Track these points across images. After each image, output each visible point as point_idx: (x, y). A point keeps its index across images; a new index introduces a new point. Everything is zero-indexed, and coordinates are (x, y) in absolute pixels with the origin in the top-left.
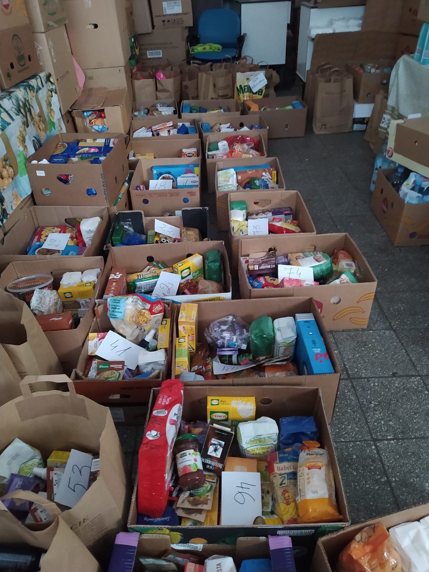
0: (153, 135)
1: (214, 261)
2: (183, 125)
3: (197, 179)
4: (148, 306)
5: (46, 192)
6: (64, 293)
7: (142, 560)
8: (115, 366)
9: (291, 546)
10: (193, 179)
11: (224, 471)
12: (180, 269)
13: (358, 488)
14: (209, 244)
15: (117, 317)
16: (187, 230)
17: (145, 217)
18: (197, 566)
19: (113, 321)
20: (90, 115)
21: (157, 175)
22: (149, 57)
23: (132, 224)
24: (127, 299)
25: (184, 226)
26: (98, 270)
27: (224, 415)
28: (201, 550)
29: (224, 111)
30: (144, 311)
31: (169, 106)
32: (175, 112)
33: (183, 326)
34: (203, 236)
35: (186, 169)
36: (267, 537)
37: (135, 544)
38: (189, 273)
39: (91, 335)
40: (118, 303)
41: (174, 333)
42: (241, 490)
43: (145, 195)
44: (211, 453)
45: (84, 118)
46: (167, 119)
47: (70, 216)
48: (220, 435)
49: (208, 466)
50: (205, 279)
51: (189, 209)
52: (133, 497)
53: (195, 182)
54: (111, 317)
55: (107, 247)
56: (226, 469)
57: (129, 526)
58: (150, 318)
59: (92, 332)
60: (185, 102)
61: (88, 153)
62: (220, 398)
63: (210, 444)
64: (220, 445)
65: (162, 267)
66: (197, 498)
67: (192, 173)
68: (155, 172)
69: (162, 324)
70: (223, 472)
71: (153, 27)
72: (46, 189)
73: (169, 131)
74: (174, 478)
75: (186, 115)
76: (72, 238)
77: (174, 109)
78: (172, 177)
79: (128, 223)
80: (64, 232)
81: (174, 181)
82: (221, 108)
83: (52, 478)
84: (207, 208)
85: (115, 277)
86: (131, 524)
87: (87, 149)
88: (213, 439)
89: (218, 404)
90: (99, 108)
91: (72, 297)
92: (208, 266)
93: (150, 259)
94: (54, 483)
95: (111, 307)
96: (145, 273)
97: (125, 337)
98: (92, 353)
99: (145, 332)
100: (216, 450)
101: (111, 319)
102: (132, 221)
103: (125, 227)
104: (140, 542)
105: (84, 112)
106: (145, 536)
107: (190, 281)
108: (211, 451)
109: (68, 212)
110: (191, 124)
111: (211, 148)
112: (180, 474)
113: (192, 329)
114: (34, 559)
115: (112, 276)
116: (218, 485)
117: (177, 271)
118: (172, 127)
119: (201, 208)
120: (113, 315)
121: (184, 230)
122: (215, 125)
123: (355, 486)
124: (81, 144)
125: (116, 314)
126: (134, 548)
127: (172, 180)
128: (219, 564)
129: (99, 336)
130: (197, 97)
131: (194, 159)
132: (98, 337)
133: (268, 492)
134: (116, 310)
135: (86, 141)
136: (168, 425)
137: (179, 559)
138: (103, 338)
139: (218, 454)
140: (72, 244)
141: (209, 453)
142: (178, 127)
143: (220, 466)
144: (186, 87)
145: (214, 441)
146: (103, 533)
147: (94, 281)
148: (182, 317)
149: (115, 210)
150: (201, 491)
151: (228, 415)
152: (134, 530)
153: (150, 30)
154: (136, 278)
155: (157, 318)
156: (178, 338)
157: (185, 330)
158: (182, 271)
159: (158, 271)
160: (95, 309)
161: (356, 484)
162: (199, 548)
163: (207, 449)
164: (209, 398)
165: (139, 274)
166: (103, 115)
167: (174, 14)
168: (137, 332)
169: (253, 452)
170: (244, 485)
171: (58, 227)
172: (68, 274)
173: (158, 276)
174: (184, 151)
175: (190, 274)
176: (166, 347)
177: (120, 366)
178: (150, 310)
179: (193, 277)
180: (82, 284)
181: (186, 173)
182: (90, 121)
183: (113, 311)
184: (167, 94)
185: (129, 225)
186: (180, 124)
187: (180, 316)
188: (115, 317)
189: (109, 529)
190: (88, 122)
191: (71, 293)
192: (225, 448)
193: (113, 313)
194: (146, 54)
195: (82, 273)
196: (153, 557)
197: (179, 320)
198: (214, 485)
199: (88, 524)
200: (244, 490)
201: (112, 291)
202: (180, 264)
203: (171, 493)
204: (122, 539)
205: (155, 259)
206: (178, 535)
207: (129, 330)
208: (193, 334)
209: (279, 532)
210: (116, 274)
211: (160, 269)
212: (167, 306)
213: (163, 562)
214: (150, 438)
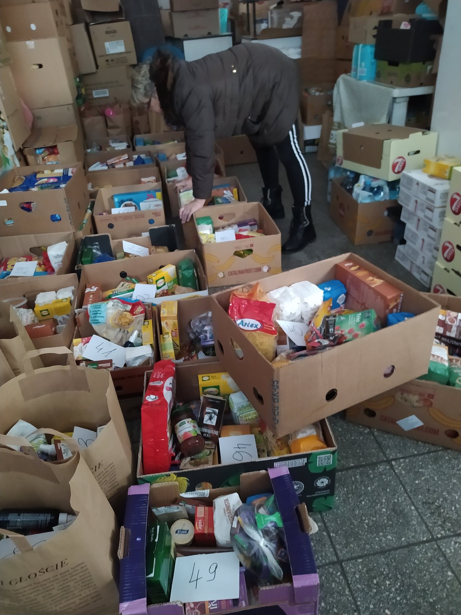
0: (108, 168)
1: (187, 269)
2: (139, 157)
3: (161, 203)
4: (129, 307)
5: (9, 223)
6: (41, 311)
7: (154, 510)
8: (104, 365)
9: (289, 473)
10: (156, 203)
11: (220, 437)
12: (155, 279)
13: (344, 440)
14: (179, 254)
15: (99, 321)
16: (156, 248)
17: (112, 239)
18: (207, 508)
19: (95, 327)
20: (43, 152)
21: (119, 203)
22: (95, 96)
23: (100, 248)
24: (107, 303)
25: (152, 245)
26: (73, 288)
27: (215, 389)
28: (208, 496)
29: (178, 142)
30: (126, 313)
31: (121, 142)
32: (128, 147)
33: (165, 321)
34: (171, 250)
35: (148, 195)
36: (267, 470)
37: (148, 492)
38: (163, 284)
39: (75, 341)
40: (99, 308)
41: (158, 331)
42: (238, 450)
43: (109, 220)
45: (36, 156)
46: (122, 152)
47: (35, 245)
48: (213, 404)
49: (205, 435)
50: (179, 285)
51: (156, 227)
52: (139, 455)
53: (157, 205)
54: (94, 323)
55: (78, 267)
56: (221, 435)
57: (138, 477)
58: (132, 319)
59: (76, 338)
60: (137, 137)
61: (47, 183)
62: (210, 375)
63: (205, 413)
64: (215, 413)
65: (136, 282)
66: (198, 460)
67: (153, 197)
68: (116, 200)
69: (144, 325)
70: (219, 439)
71: (97, 67)
72: (8, 219)
73: (125, 164)
74: (174, 447)
75: (139, 148)
76: (39, 265)
77: (127, 144)
78: (134, 204)
79: (95, 247)
80: (31, 260)
81: (137, 207)
82: (174, 140)
83: (61, 448)
84: (174, 225)
85: (91, 291)
86: (140, 475)
87: (46, 180)
88: (207, 408)
89: (209, 379)
90: (51, 144)
91: (49, 314)
92: (183, 274)
93: (123, 275)
94: (63, 452)
95: (92, 313)
96: (119, 288)
97: (109, 340)
98: (78, 358)
99: (129, 334)
100: (211, 418)
101: (93, 325)
102: (100, 245)
103: (94, 251)
104: (151, 491)
105: (36, 149)
106: (155, 485)
107: (165, 292)
108: (206, 420)
109: (32, 241)
110: (146, 156)
111: (170, 175)
112: (181, 441)
113: (174, 324)
114: (53, 518)
115: (88, 290)
116: (217, 450)
117: (151, 281)
118: (128, 160)
119: (168, 226)
120: (94, 320)
121: (153, 248)
122: (171, 155)
123: (342, 440)
124: (38, 176)
125: (98, 319)
126: (147, 495)
127: (134, 208)
128: (227, 500)
129: (84, 340)
130: (149, 132)
131: (155, 184)
132: (82, 342)
134: (98, 315)
135: (43, 172)
136: (165, 391)
137: (189, 506)
138: (88, 342)
139: (214, 422)
140: (40, 270)
141: (204, 422)
142: (134, 159)
143: (216, 433)
144: (137, 122)
145: (208, 410)
146: (115, 490)
147: (70, 298)
148: (164, 313)
149: (81, 235)
150: (201, 455)
151: (219, 390)
152: (145, 481)
153: (94, 70)
154: (112, 293)
155: (139, 319)
156: (161, 336)
157: (168, 325)
158: (157, 281)
159: (132, 286)
160: (76, 317)
161: (342, 438)
162: (206, 493)
163: (202, 418)
164: (200, 377)
165: (113, 290)
166: (56, 151)
167: (117, 54)
168: (120, 335)
169: (246, 418)
170: (240, 446)
171: (23, 257)
172: (41, 294)
173: (133, 290)
174: (143, 179)
175: (165, 284)
176: (151, 343)
177: (109, 364)
178: (132, 312)
179: (168, 287)
180: (58, 301)
181: (148, 199)
182: (43, 158)
183: (95, 317)
184: (118, 130)
185: (97, 249)
186: (135, 157)
187: (162, 312)
188: (97, 322)
189: (120, 486)
190: (40, 158)
191: (47, 310)
192: (219, 415)
193: (95, 319)
194: (92, 94)
195: (56, 293)
196: (165, 506)
197: (161, 316)
198: (213, 451)
199: (102, 472)
200: (241, 450)
201: (90, 302)
202: (154, 275)
203: (173, 458)
204: (134, 490)
205: (128, 275)
206: (184, 481)
207: (112, 334)
208: (176, 330)
209: (276, 464)
210: (91, 288)
211: (134, 283)
212: (147, 307)
213: (174, 509)
214: (150, 400)
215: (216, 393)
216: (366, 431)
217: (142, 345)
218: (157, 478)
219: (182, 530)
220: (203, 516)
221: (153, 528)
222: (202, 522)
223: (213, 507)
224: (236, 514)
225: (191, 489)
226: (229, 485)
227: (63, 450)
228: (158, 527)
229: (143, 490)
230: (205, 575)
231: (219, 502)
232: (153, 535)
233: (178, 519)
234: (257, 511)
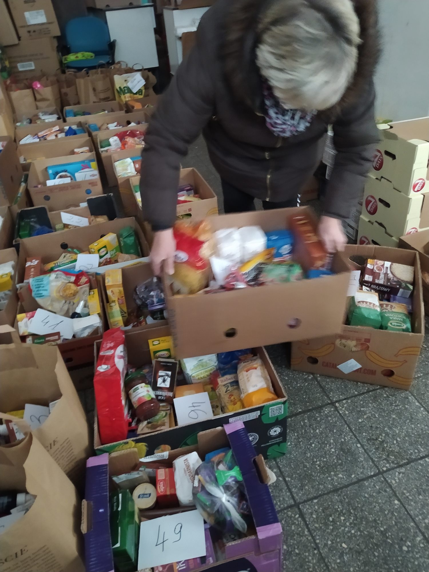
0: (40, 140)
1: (129, 236)
2: (70, 128)
3: (96, 172)
4: (73, 279)
7: (115, 479)
8: (52, 338)
9: (244, 427)
10: (92, 173)
11: (174, 398)
12: (97, 248)
13: (291, 388)
14: (118, 222)
15: (43, 294)
16: (95, 218)
17: (50, 211)
18: (167, 470)
19: (39, 300)
21: (54, 174)
22: (21, 69)
23: (37, 220)
24: (50, 276)
25: (92, 215)
26: (12, 263)
27: (166, 352)
28: (167, 458)
29: (108, 112)
30: (70, 284)
31: (51, 114)
32: (59, 118)
33: (111, 290)
34: (111, 218)
35: (82, 165)
36: (222, 426)
37: (107, 462)
38: (105, 252)
39: (19, 316)
40: (41, 281)
41: (105, 300)
42: (193, 408)
43: (45, 192)
44: (160, 384)
46: (52, 125)
48: (166, 367)
49: (160, 398)
50: (122, 253)
51: (94, 197)
52: (95, 426)
53: (93, 175)
54: (37, 297)
55: (16, 241)
56: (176, 396)
57: (96, 448)
58: (77, 290)
59: (19, 313)
60: (67, 108)
62: (160, 339)
63: (158, 376)
64: (167, 375)
65: (78, 252)
66: (155, 423)
67: (88, 168)
68: (50, 171)
69: (90, 295)
70: (174, 400)
71: (19, 38)
73: (56, 136)
74: (130, 412)
75: (70, 119)
77: (57, 116)
78: (69, 175)
79: (33, 220)
81: (73, 177)
82: (104, 110)
83: (13, 428)
84: (112, 194)
85: (32, 264)
86: (98, 446)
88: (160, 371)
89: (159, 344)
92: (124, 242)
93: (64, 246)
94: (15, 432)
95: (34, 287)
96: (61, 260)
97: (55, 313)
98: (23, 333)
99: (74, 304)
100: (164, 381)
101: (37, 299)
102: (37, 217)
103: (32, 223)
104: (110, 460)
106: (114, 454)
107: (108, 260)
108: (160, 383)
110: (78, 127)
111: (103, 145)
112: (135, 406)
113: (120, 292)
114: (10, 500)
115: (28, 264)
116: (172, 412)
117: (93, 251)
118: (59, 132)
119: (106, 195)
120: (38, 294)
121: (93, 218)
122: (102, 125)
123: (289, 387)
125: (41, 292)
126: (106, 465)
127: (69, 178)
128: (186, 460)
129: (28, 315)
130: (79, 103)
131: (89, 154)
132: (27, 317)
133: (217, 407)
134: (40, 288)
136: (116, 360)
137: (150, 470)
138: (32, 316)
139: (167, 384)
141: (158, 385)
142: (65, 131)
143: (171, 394)
144: (66, 94)
145: (161, 373)
146: (73, 463)
147: (10, 273)
148: (109, 282)
149: (17, 209)
150: (158, 418)
151: (170, 352)
152: (103, 451)
153: (16, 41)
154: (54, 265)
155: (84, 289)
156: (108, 304)
157: (114, 293)
158: (99, 250)
159: (74, 256)
160: (19, 292)
161: (289, 386)
162: (165, 456)
163: (156, 382)
164: (150, 341)
165: (55, 262)
167: (38, 24)
168: (66, 308)
169: (198, 377)
170: (194, 405)
173: (75, 260)
174: (76, 150)
175: (107, 253)
176: (98, 312)
177: (56, 337)
178: (76, 283)
179: (111, 255)
181: (83, 169)
183: (38, 291)
184: (47, 103)
185: (35, 222)
186: (67, 128)
187: (106, 281)
188: (41, 296)
189: (78, 459)
192: (172, 377)
193: (38, 292)
194: (16, 67)
196: (125, 473)
197: (106, 285)
198: (168, 412)
199: (58, 448)
200: (196, 408)
201: (32, 276)
202: (95, 244)
203: (130, 424)
204: (92, 462)
205: (69, 246)
206: (143, 446)
207: (57, 306)
208: (123, 297)
209: (231, 420)
210: (32, 262)
211: (76, 254)
212: (91, 277)
213: (135, 475)
214: (102, 370)
215: (167, 356)
216: (310, 378)
217: (89, 315)
218: (115, 446)
219: (144, 494)
220: (164, 478)
221: (115, 497)
222: (164, 484)
223: (173, 468)
224: (197, 473)
225: (150, 453)
226: (187, 445)
227: (15, 429)
228: (120, 495)
229: (102, 460)
230: (171, 536)
231: (179, 463)
232: (115, 504)
233: (139, 484)
234: (217, 469)
